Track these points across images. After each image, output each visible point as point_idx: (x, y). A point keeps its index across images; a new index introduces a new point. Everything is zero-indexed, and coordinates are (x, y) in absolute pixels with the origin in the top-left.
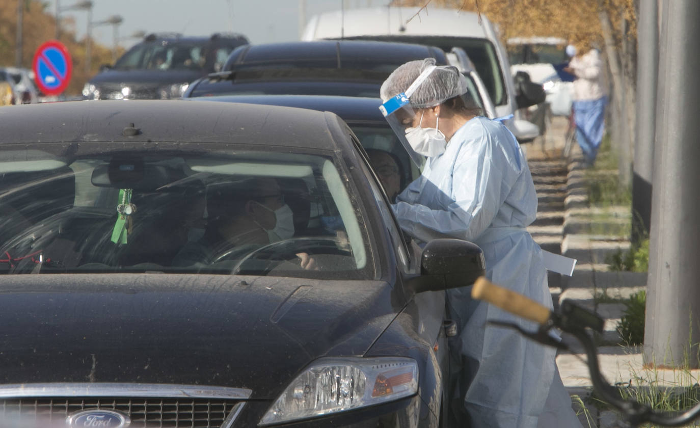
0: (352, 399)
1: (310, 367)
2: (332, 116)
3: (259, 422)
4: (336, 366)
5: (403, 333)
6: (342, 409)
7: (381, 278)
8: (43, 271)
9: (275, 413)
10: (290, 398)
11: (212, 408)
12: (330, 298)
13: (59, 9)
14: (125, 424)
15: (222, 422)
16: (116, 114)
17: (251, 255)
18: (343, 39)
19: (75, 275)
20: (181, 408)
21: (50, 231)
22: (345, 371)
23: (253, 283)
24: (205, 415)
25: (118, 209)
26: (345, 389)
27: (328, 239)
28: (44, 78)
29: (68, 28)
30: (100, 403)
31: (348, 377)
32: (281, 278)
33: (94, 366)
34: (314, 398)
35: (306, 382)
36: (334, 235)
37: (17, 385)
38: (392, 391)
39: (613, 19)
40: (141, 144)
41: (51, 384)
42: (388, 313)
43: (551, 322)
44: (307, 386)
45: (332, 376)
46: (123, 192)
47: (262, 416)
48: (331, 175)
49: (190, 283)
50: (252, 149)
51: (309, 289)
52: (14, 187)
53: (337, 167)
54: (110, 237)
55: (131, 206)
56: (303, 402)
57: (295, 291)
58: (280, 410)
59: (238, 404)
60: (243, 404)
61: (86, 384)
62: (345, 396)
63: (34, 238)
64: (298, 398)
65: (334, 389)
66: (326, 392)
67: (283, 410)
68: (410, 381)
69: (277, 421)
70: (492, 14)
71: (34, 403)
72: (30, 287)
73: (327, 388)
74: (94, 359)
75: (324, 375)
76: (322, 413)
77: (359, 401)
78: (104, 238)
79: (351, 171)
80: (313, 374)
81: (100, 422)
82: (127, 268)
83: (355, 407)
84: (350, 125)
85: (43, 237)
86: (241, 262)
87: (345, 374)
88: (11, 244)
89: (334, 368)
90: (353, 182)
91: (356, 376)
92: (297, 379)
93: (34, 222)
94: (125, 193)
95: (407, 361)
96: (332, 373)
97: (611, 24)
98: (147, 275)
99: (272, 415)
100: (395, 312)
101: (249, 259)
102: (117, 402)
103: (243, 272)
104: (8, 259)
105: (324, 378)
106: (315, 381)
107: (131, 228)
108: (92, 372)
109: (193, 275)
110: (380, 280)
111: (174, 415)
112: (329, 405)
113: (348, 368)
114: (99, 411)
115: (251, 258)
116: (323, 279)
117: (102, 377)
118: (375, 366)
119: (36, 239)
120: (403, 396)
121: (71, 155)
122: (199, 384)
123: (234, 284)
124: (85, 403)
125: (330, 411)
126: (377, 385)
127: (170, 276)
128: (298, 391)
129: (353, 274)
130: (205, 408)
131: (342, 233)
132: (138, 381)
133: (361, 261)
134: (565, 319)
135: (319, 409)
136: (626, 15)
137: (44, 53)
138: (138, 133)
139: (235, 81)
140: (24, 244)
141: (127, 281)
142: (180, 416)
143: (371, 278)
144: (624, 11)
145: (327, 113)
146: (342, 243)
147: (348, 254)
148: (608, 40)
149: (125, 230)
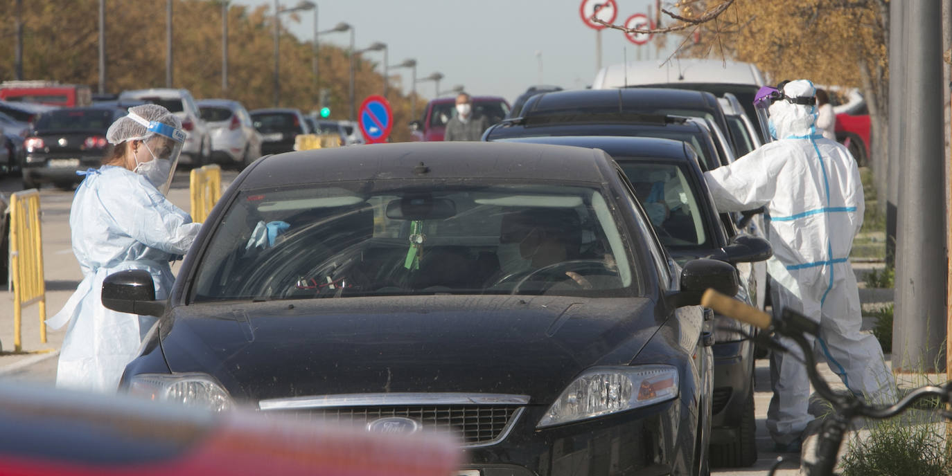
0: (620, 403)
1: (582, 375)
2: (600, 152)
3: (537, 424)
4: (605, 373)
5: (665, 343)
6: (611, 412)
7: (645, 295)
8: (343, 296)
9: (551, 416)
10: (564, 403)
11: (495, 413)
12: (599, 314)
13: (387, 68)
14: (418, 429)
15: (504, 425)
16: (407, 154)
17: (528, 277)
18: (626, 87)
19: (373, 297)
20: (467, 414)
21: (350, 260)
22: (613, 378)
23: (530, 302)
24: (489, 420)
25: (410, 239)
26: (613, 394)
27: (597, 261)
28: (369, 129)
29: (396, 85)
30: (396, 411)
31: (616, 383)
32: (555, 297)
33: (389, 378)
34: (586, 403)
35: (579, 388)
36: (603, 258)
37: (323, 396)
38: (655, 395)
39: (871, 67)
40: (430, 180)
41: (350, 395)
42: (651, 326)
43: (772, 328)
44: (579, 392)
45: (602, 383)
46: (414, 224)
47: (540, 419)
48: (600, 205)
49: (475, 303)
50: (529, 183)
51: (580, 306)
52: (317, 221)
53: (605, 197)
54: (404, 264)
55: (422, 235)
56: (577, 406)
57: (568, 308)
58: (556, 414)
59: (518, 409)
60: (523, 409)
61: (383, 394)
62: (614, 400)
63: (335, 266)
64: (571, 402)
65: (604, 394)
66: (597, 397)
67: (558, 413)
68: (672, 385)
69: (553, 424)
70: (762, 64)
71: (350, 411)
72: (332, 309)
73: (598, 393)
74: (390, 372)
75: (595, 382)
76: (593, 415)
77: (626, 404)
78: (399, 264)
79: (617, 200)
80: (585, 380)
81: (396, 429)
82: (419, 291)
83: (623, 410)
84: (617, 161)
85: (344, 265)
86: (520, 283)
87: (613, 381)
88: (315, 272)
89: (603, 376)
90: (619, 210)
91: (623, 382)
92: (570, 386)
93: (336, 252)
94: (416, 225)
95: (668, 368)
96: (602, 380)
97: (869, 71)
98: (437, 296)
99: (548, 419)
100: (658, 325)
101: (526, 280)
102: (410, 410)
103: (522, 293)
104: (314, 285)
105: (595, 385)
106: (586, 387)
107: (421, 254)
108: (388, 384)
109: (477, 296)
110: (644, 297)
111: (476, 420)
112: (600, 409)
113: (616, 375)
114: (394, 418)
115: (529, 279)
116: (592, 297)
117: (397, 388)
118: (640, 373)
119: (337, 268)
120: (666, 399)
121: (368, 191)
122: (483, 392)
123: (513, 303)
124: (382, 411)
125: (601, 413)
126: (642, 390)
127: (457, 297)
128: (572, 397)
129: (620, 293)
130: (489, 413)
131: (610, 256)
132: (429, 391)
133: (627, 281)
134: (784, 324)
135: (591, 412)
136: (881, 63)
137: (368, 105)
138: (426, 171)
139: (527, 126)
141: (418, 303)
142: (467, 420)
143: (636, 296)
144: (879, 59)
145: (595, 149)
146: (610, 264)
147: (615, 274)
148: (866, 84)
149: (417, 257)
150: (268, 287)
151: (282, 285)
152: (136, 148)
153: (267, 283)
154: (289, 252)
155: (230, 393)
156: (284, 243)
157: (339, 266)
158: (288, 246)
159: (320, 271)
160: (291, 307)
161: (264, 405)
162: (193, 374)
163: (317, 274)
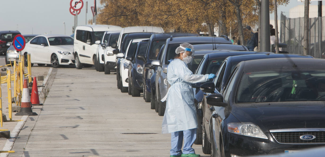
14: (314, 138)
21: (280, 91)
25: (293, 85)
30: (308, 133)
33: (306, 124)
46: (294, 81)
54: (291, 92)
55: (296, 84)
61: (304, 128)
74: (305, 122)
85: (279, 92)
88: (271, 95)
102: (312, 133)
114: (308, 135)
117: (308, 127)
121: (280, 72)
124: (304, 133)
138: (296, 66)
140: (275, 94)
149: (295, 91)
150: (258, 99)
151: (262, 98)
152: (182, 54)
153: (258, 97)
154: (263, 89)
155: (260, 128)
156: (260, 86)
157: (278, 93)
158: (262, 87)
159: (273, 94)
160: (269, 104)
161: (271, 131)
162: (248, 123)
163: (272, 95)
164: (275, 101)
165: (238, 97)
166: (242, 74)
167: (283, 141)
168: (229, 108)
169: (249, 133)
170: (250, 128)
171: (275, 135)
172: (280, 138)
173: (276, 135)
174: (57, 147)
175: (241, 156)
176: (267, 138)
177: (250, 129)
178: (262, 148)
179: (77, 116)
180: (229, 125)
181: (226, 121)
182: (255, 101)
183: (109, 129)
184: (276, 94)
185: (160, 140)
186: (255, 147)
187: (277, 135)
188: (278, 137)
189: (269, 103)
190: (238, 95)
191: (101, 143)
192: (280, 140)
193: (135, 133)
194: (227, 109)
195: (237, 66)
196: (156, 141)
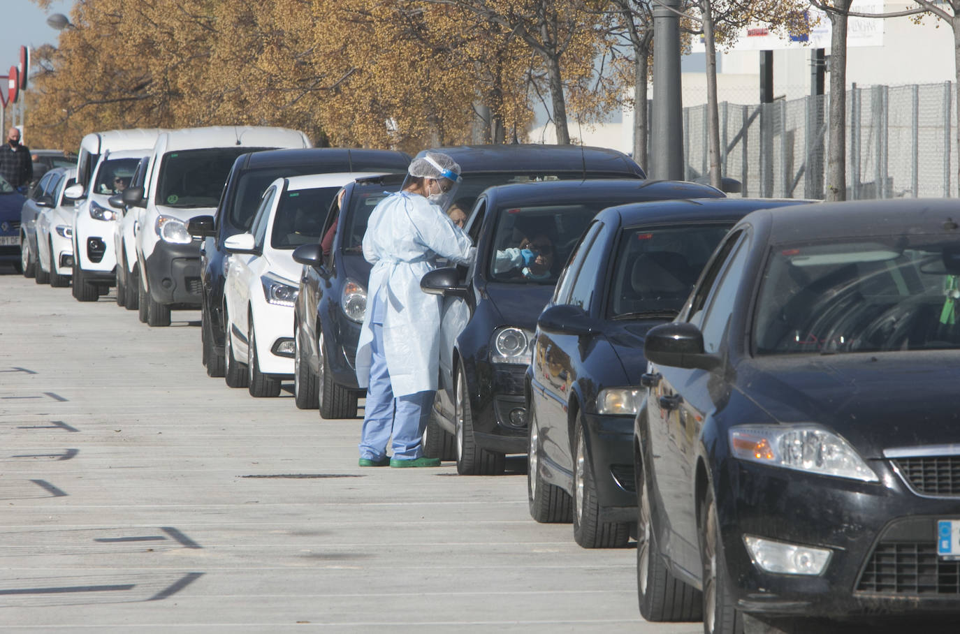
25: (946, 294)
46: (951, 279)
54: (939, 318)
55: (959, 290)
121: (902, 245)
138: (956, 226)
149: (953, 312)
152: (431, 184)
157: (898, 320)
158: (842, 300)
159: (881, 324)
160: (874, 360)
161: (889, 453)
162: (803, 424)
163: (878, 327)
164: (890, 350)
165: (759, 335)
166: (769, 256)
167: (931, 488)
168: (726, 374)
169: (808, 461)
170: (812, 444)
171: (903, 466)
172: (920, 478)
173: (907, 468)
174: (43, 522)
175: (779, 542)
176: (875, 479)
177: (811, 447)
178: (854, 515)
179: (54, 423)
180: (735, 434)
181: (723, 420)
182: (818, 347)
183: (187, 461)
184: (893, 323)
185: (386, 498)
186: (830, 511)
187: (911, 466)
188: (916, 475)
189: (870, 355)
190: (758, 328)
191: (185, 506)
192: (920, 484)
193: (285, 474)
194: (721, 376)
195: (741, 228)
196: (372, 500)
